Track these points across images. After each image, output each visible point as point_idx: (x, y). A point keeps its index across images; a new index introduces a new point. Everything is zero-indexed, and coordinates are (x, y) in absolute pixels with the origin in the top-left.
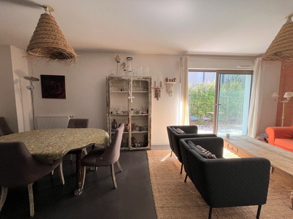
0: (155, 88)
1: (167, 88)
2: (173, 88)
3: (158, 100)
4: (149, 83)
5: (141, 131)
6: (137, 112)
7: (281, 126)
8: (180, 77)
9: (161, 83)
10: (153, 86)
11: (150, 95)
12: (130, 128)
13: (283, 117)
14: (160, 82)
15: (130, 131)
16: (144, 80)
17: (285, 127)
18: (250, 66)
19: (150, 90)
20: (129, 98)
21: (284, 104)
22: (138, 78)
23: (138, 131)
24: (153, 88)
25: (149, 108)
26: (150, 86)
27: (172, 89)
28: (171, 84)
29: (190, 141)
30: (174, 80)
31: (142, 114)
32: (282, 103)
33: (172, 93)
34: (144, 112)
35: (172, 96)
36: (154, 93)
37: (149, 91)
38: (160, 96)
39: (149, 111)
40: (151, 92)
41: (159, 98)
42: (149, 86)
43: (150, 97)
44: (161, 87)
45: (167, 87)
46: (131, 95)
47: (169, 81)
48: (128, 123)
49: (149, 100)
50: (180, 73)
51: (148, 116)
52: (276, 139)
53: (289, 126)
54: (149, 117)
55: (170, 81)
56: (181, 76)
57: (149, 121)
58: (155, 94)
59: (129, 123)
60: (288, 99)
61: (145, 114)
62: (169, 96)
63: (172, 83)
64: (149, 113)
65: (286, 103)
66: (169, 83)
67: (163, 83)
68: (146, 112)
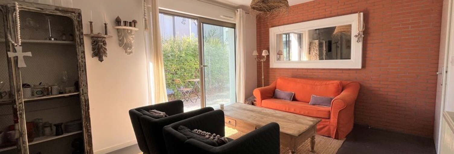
0: (92, 35)
1: (121, 38)
2: (132, 37)
3: (101, 60)
4: (76, 23)
5: (62, 134)
6: (46, 91)
7: (262, 87)
8: (145, 19)
9: (106, 27)
10: (86, 30)
11: (79, 49)
12: (21, 135)
13: (263, 77)
14: (104, 25)
15: (24, 142)
16: (60, 14)
17: (265, 87)
18: (232, 18)
19: (80, 39)
20: (11, 55)
21: (262, 63)
22: (38, 6)
23: (51, 135)
24: (86, 35)
25: (82, 79)
26: (79, 30)
27: (132, 39)
28: (128, 30)
29: (181, 126)
30: (133, 23)
31: (60, 93)
32: (261, 62)
33: (131, 48)
34: (67, 89)
35: (131, 52)
36: (91, 47)
37: (78, 39)
38: (105, 53)
39: (82, 84)
40: (82, 44)
41: (104, 58)
42: (76, 30)
43: (80, 55)
44: (106, 34)
45: (119, 36)
46: (19, 49)
47: (122, 23)
48: (12, 123)
49: (80, 61)
50: (145, 13)
51: (78, 96)
52: (263, 101)
53: (268, 86)
54: (82, 98)
55: (125, 25)
56: (146, 17)
57: (83, 107)
58: (93, 49)
59: (16, 122)
60: (265, 57)
61: (70, 92)
62: (126, 52)
63: (130, 28)
64: (81, 89)
65: (264, 62)
66: (124, 29)
67: (109, 27)
68: (72, 88)
